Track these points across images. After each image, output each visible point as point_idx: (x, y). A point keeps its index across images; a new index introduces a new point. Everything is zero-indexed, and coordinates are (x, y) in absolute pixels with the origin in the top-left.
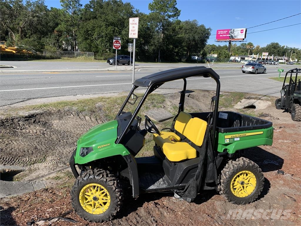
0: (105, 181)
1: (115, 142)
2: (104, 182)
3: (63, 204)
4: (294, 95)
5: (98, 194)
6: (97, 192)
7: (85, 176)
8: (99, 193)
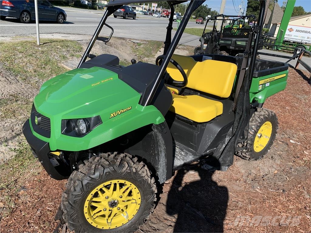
0: (134, 172)
1: (139, 103)
2: (132, 174)
3: (29, 223)
4: (221, 41)
5: (116, 195)
6: (114, 192)
7: (94, 171)
8: (119, 192)
